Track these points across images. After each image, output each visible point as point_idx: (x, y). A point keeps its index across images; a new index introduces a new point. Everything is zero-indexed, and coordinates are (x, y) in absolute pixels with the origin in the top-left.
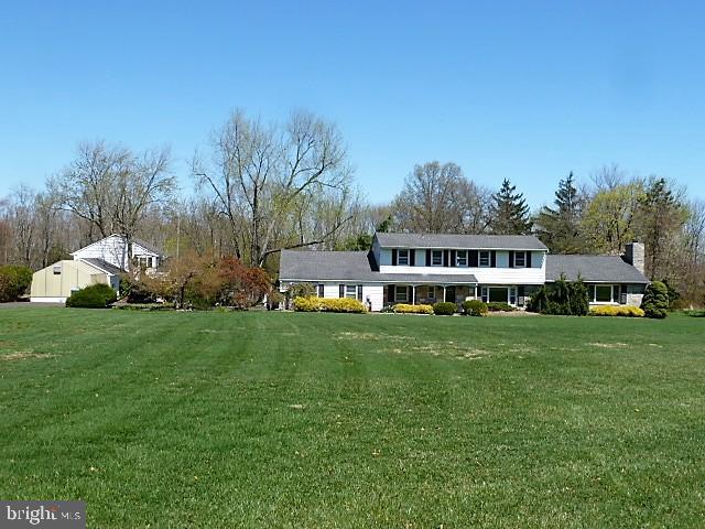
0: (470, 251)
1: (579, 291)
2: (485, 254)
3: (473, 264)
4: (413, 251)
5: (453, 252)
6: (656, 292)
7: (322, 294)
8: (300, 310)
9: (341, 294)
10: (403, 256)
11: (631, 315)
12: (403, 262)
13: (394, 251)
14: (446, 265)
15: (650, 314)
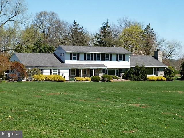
0: (101, 54)
1: (144, 71)
2: (107, 55)
3: (103, 59)
4: (79, 54)
5: (95, 54)
6: (170, 71)
7: (43, 73)
8: (36, 80)
9: (51, 73)
10: (74, 56)
11: (162, 80)
12: (75, 59)
13: (71, 54)
14: (92, 60)
15: (168, 80)
